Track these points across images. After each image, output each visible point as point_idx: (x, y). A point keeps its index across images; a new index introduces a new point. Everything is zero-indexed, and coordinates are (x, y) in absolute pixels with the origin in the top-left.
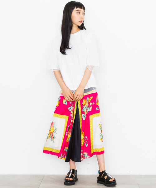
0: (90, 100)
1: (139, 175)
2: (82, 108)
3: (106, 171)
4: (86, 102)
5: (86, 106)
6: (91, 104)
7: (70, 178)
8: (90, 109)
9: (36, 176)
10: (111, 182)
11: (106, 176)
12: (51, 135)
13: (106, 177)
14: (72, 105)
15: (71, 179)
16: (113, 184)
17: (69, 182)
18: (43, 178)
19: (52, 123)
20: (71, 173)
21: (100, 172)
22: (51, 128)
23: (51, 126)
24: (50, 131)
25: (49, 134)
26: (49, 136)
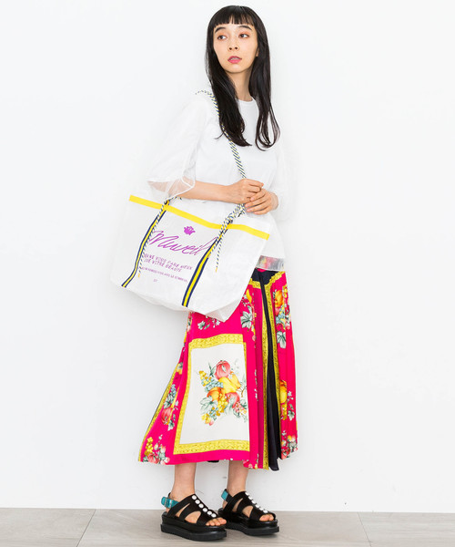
1: (373, 514)
2: (276, 315)
3: (247, 494)
5: (283, 309)
10: (263, 524)
11: (250, 508)
12: (233, 400)
13: (248, 511)
14: (250, 309)
16: (268, 528)
19: (219, 366)
21: (229, 496)
22: (224, 380)
23: (222, 374)
24: (220, 390)
25: (219, 399)
26: (217, 405)
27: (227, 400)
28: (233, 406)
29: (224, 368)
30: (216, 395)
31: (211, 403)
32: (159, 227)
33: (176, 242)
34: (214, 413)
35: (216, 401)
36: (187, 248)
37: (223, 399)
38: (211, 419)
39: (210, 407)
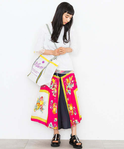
0: (72, 78)
3: (76, 136)
4: (69, 80)
5: (69, 83)
6: (73, 81)
7: (56, 140)
8: (73, 86)
9: (22, 140)
12: (41, 107)
15: (57, 142)
17: (56, 144)
18: (27, 142)
19: (41, 97)
20: (56, 137)
22: (41, 101)
23: (41, 100)
24: (39, 103)
25: (38, 106)
26: (38, 107)
27: (40, 106)
28: (41, 108)
29: (42, 98)
30: (38, 104)
31: (36, 106)
32: (37, 61)
33: (40, 65)
34: (36, 109)
35: (37, 106)
36: (41, 67)
37: (39, 106)
38: (35, 110)
39: (36, 107)
